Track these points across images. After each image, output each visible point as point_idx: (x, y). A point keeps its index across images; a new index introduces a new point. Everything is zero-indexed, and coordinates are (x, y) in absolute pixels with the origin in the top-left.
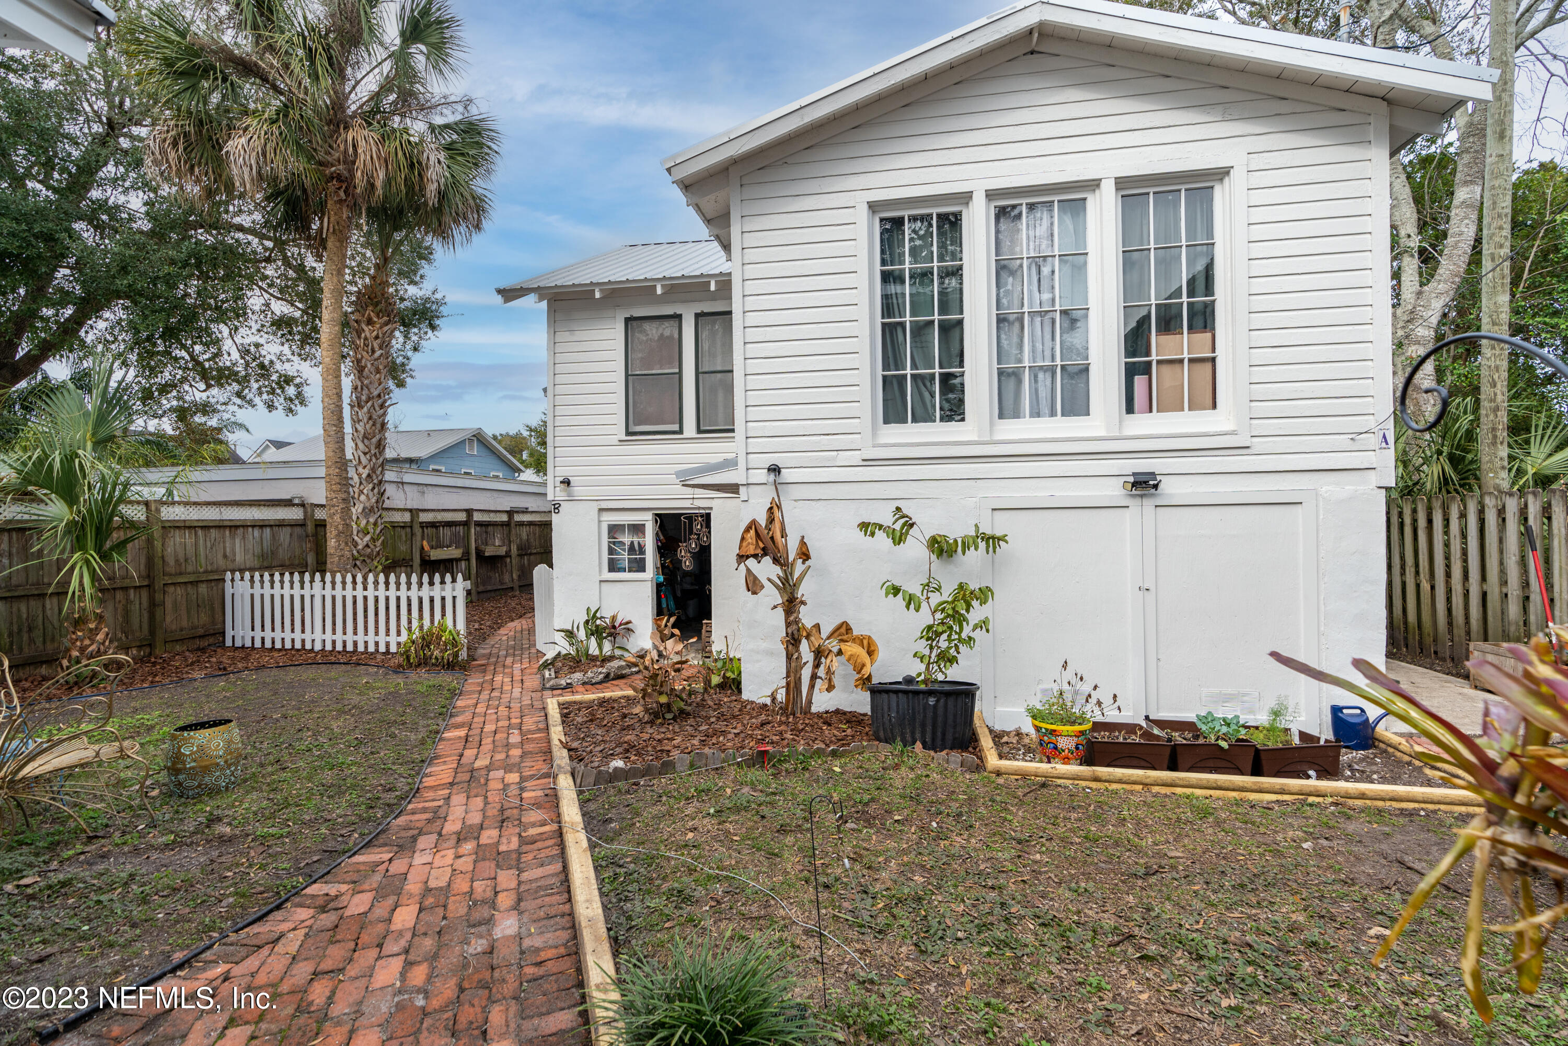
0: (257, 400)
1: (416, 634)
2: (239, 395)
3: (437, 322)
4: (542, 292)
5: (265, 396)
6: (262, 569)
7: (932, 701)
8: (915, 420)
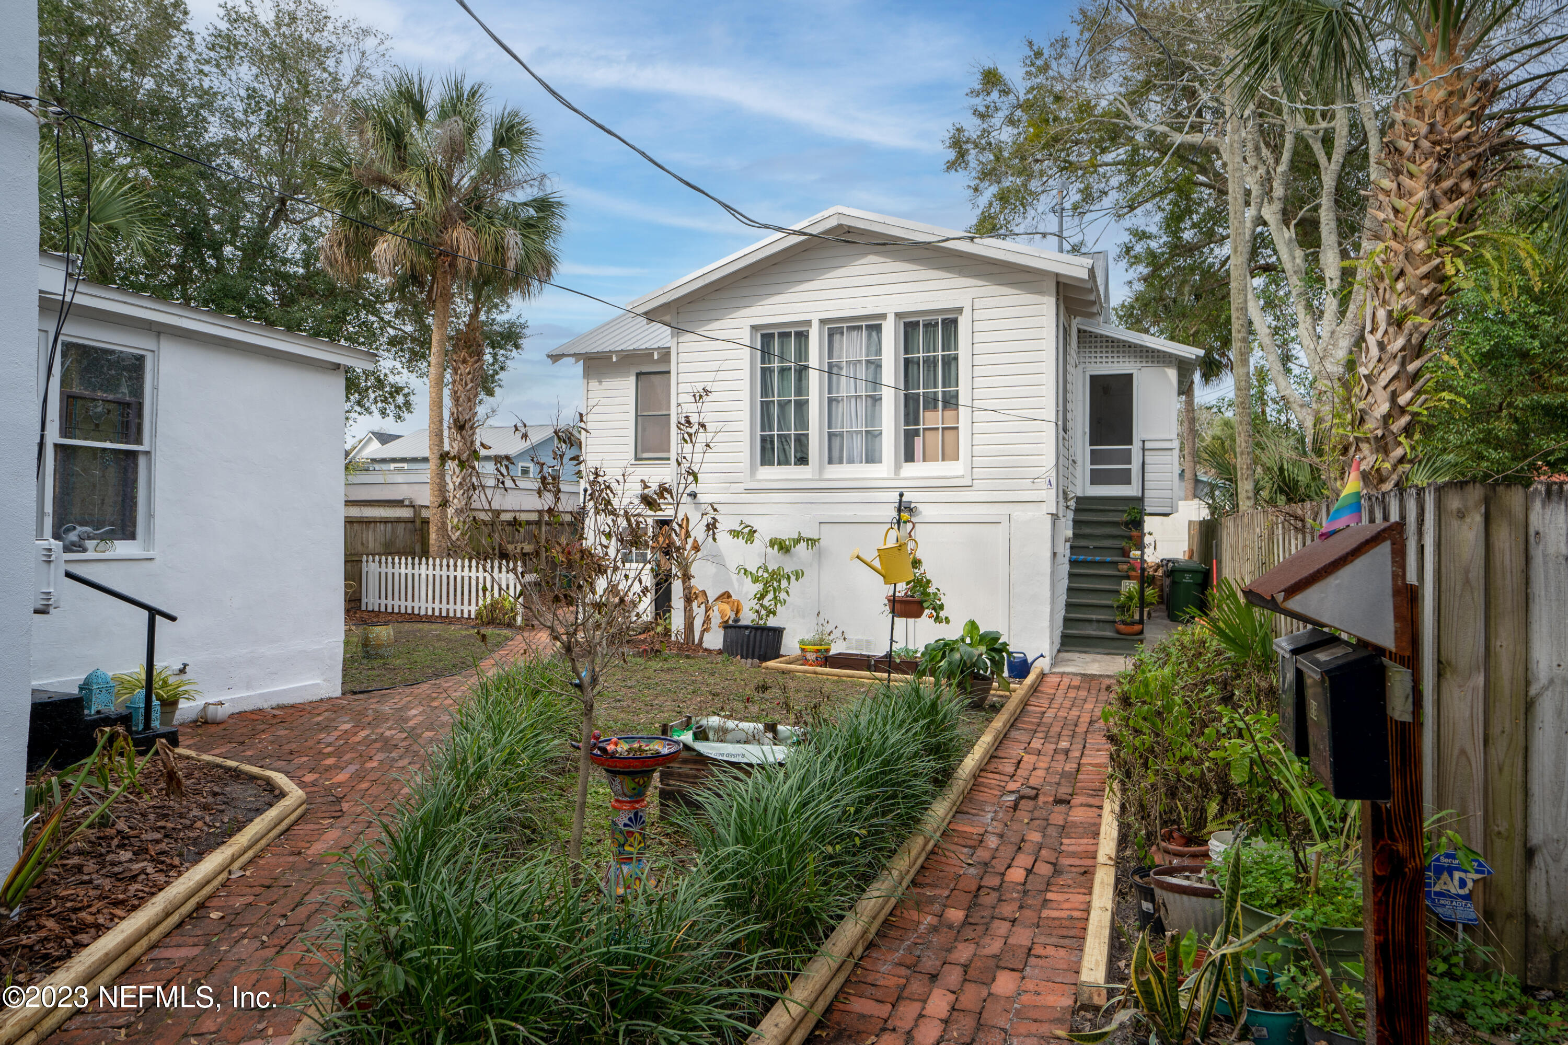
0: (373, 408)
1: (488, 601)
2: (359, 403)
3: (520, 341)
4: (576, 356)
5: (379, 405)
6: (387, 554)
7: (747, 632)
8: (779, 464)
